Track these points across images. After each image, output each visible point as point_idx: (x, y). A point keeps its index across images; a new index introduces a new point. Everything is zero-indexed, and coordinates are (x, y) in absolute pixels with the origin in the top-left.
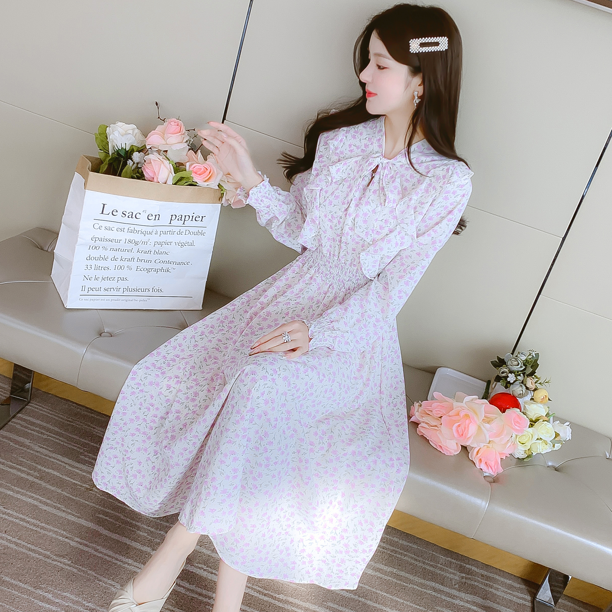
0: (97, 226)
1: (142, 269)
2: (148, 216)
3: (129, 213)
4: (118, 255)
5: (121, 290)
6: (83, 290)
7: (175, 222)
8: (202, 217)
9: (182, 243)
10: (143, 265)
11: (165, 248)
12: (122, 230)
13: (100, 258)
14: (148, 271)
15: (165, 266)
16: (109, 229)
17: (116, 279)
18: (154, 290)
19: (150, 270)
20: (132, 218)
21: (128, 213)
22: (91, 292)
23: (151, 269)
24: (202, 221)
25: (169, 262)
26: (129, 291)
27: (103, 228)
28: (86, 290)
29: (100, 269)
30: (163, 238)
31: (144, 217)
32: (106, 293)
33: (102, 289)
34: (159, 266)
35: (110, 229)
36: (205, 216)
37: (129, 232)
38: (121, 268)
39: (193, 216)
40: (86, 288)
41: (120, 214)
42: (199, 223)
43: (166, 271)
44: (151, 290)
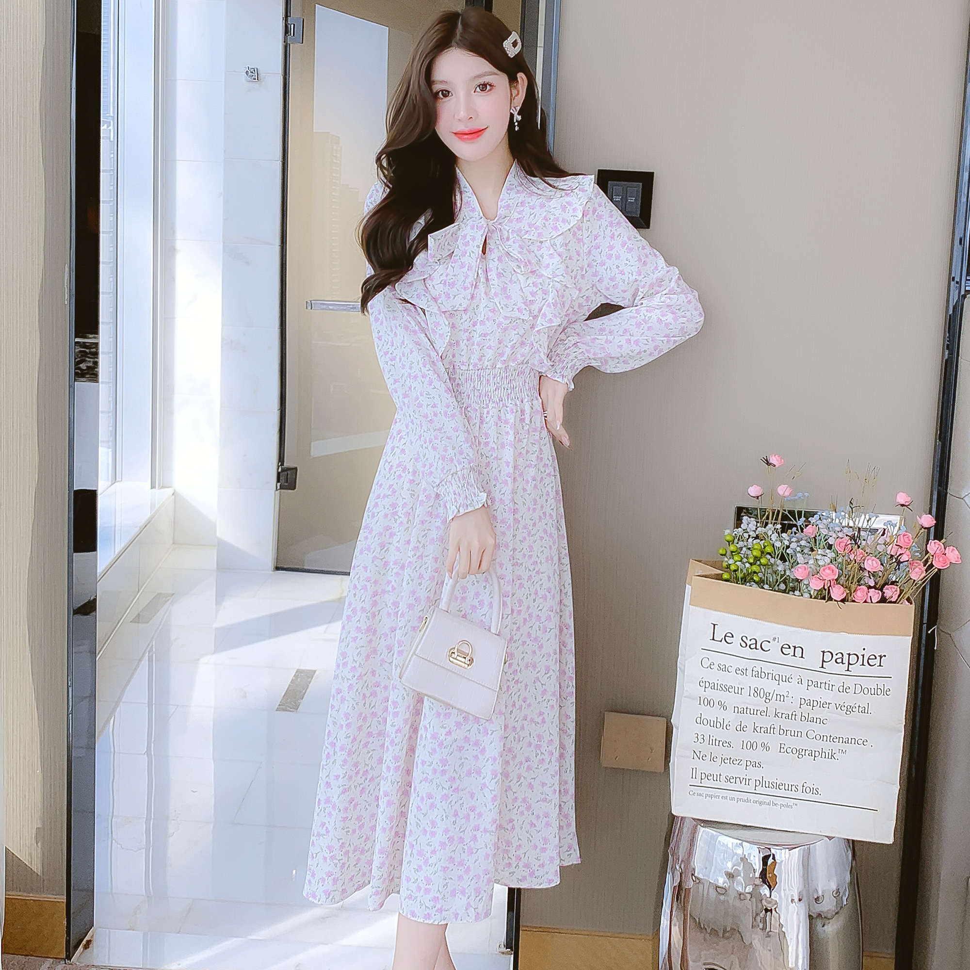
0: (706, 663)
1: (789, 750)
2: (782, 647)
3: (750, 640)
4: (748, 720)
5: (752, 782)
6: (694, 777)
7: (830, 666)
8: (881, 657)
9: (849, 707)
10: (790, 742)
11: (822, 714)
12: (744, 672)
13: (715, 724)
14: (799, 752)
15: (827, 746)
16: (724, 670)
17: (744, 763)
18: (804, 788)
19: (803, 753)
20: (756, 649)
21: (749, 639)
22: (706, 783)
23: (804, 751)
24: (880, 665)
25: (832, 738)
26: (764, 786)
27: (716, 667)
28: (699, 777)
29: (717, 744)
30: (814, 694)
31: (775, 647)
32: (729, 786)
33: (723, 777)
34: (817, 745)
35: (725, 669)
36: (885, 656)
37: (754, 675)
38: (752, 746)
39: (863, 656)
40: (699, 774)
41: (737, 640)
42: (875, 671)
43: (830, 757)
44: (800, 788)
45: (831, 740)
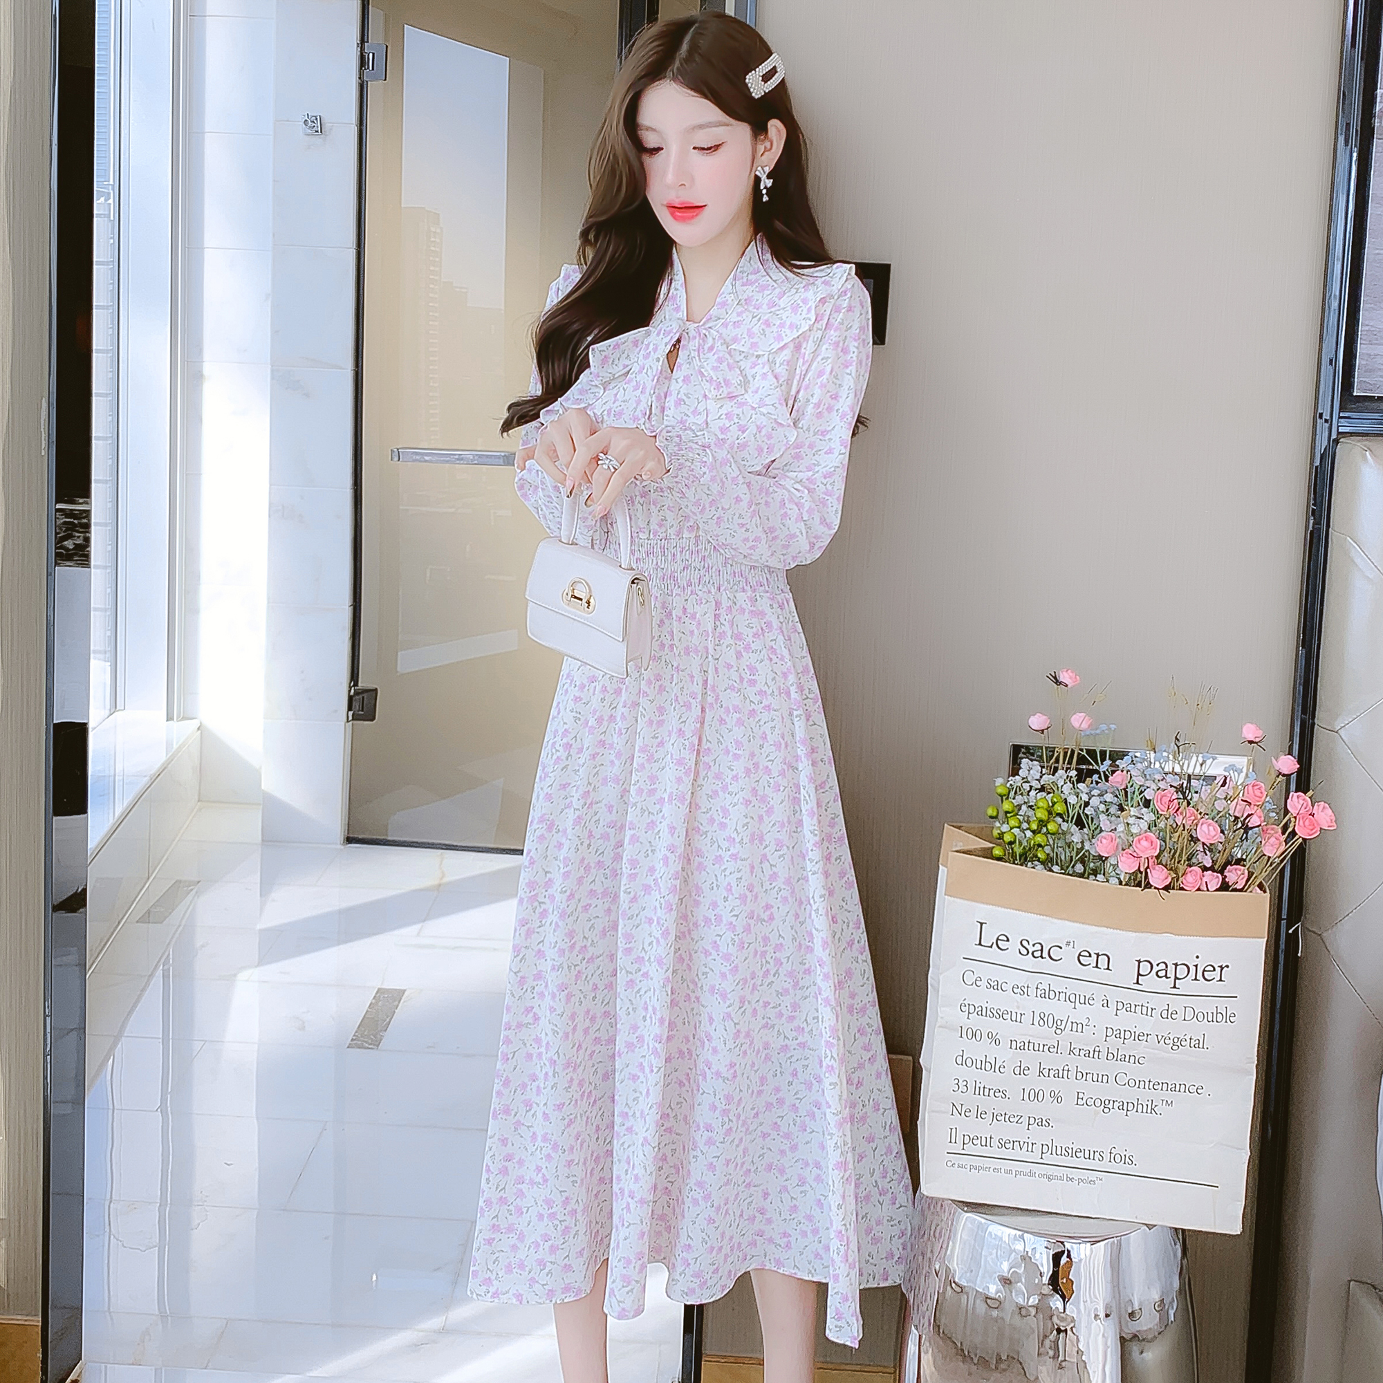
0: (970, 978)
1: (1090, 1102)
2: (1080, 955)
3: (1034, 945)
4: (1030, 1059)
5: (1037, 1148)
6: (953, 1141)
7: (1149, 982)
8: (1222, 968)
9: (1176, 1040)
10: (1091, 1090)
11: (1139, 1049)
12: (1024, 991)
13: (984, 1065)
14: (1106, 1105)
15: (1145, 1095)
16: (995, 987)
17: (1025, 1120)
18: (1112, 1155)
19: (1110, 1106)
20: (1042, 958)
21: (1031, 943)
22: (970, 1149)
23: (1111, 1102)
24: (1221, 980)
25: (1151, 1084)
26: (1054, 1152)
27: (984, 983)
28: (960, 1139)
29: (986, 1094)
30: (1126, 1021)
31: (1069, 955)
32: (1003, 1153)
33: (995, 1142)
34: (1130, 1094)
35: (997, 986)
36: (1227, 966)
37: (1039, 995)
38: (1036, 1096)
39: (1196, 966)
41: (1014, 945)
42: (1214, 988)
43: (1149, 1111)
44: (1106, 1156)
45: (1151, 1087)
